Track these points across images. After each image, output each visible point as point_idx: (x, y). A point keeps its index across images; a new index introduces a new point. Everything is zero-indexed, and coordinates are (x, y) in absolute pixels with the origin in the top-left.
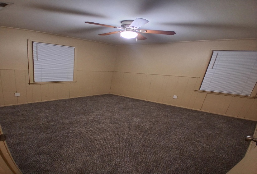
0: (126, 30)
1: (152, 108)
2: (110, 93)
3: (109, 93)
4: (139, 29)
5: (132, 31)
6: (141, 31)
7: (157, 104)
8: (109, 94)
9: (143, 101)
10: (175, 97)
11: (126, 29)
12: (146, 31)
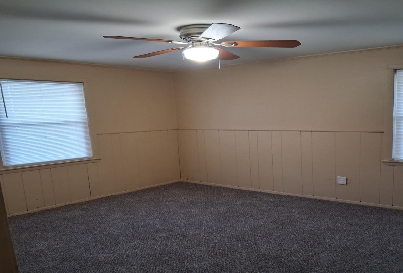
0: (193, 45)
1: (293, 210)
2: (182, 180)
3: (179, 180)
4: (220, 42)
5: (206, 46)
6: (223, 44)
7: (302, 199)
8: (180, 183)
9: (268, 194)
10: (342, 180)
11: (191, 42)
12: (236, 44)
